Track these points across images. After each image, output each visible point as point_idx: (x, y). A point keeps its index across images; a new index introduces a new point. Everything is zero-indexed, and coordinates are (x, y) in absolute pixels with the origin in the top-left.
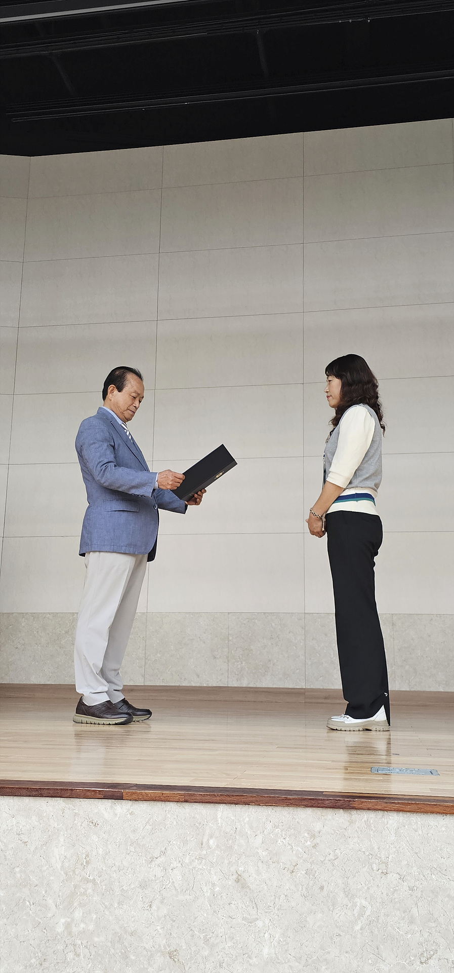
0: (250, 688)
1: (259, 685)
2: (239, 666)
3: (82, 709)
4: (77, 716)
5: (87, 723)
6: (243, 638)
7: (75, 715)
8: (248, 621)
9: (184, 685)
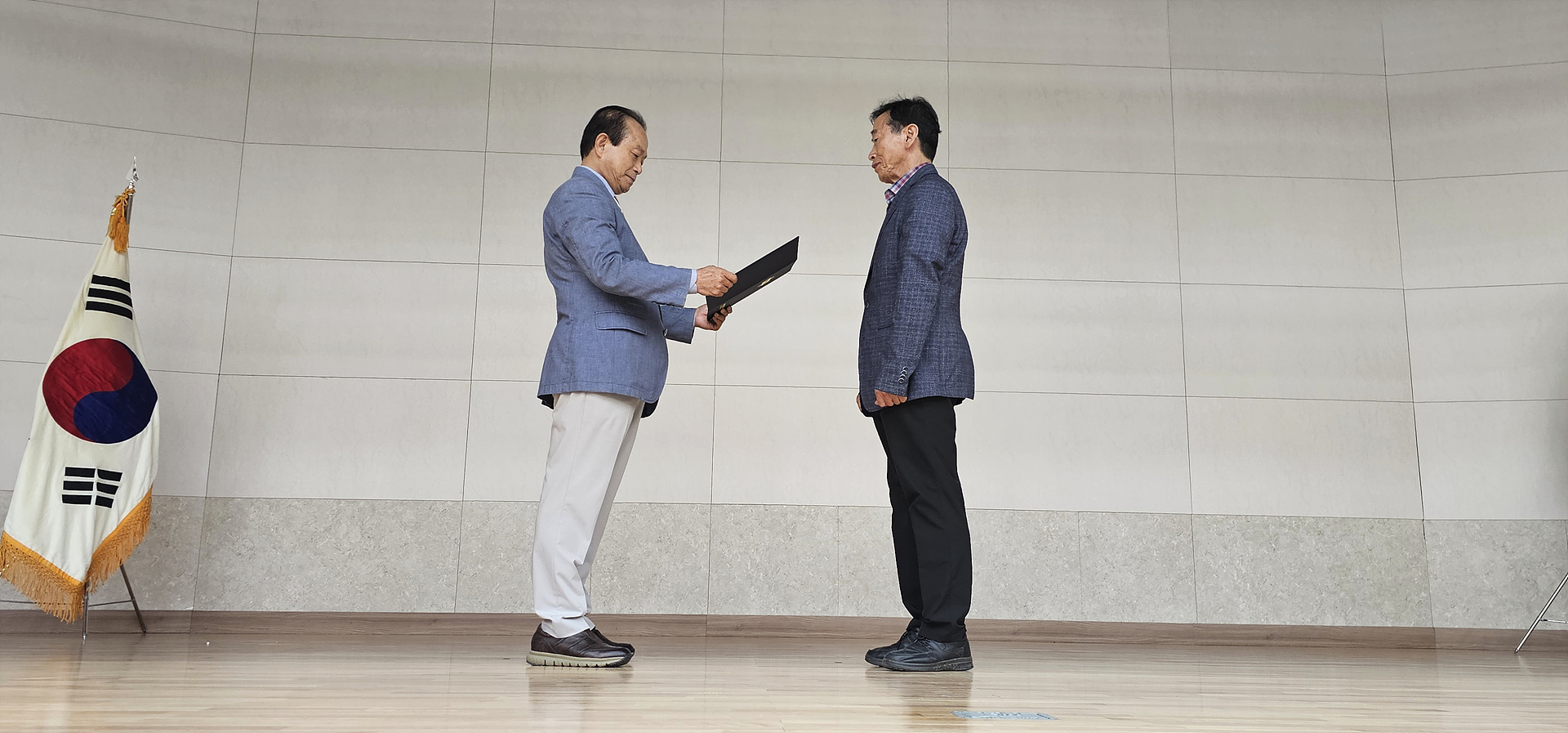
0: (620, 615)
1: (637, 611)
2: (608, 583)
3: (542, 642)
4: (533, 654)
5: (554, 665)
6: (617, 542)
7: (531, 653)
8: (625, 516)
9: (519, 612)
